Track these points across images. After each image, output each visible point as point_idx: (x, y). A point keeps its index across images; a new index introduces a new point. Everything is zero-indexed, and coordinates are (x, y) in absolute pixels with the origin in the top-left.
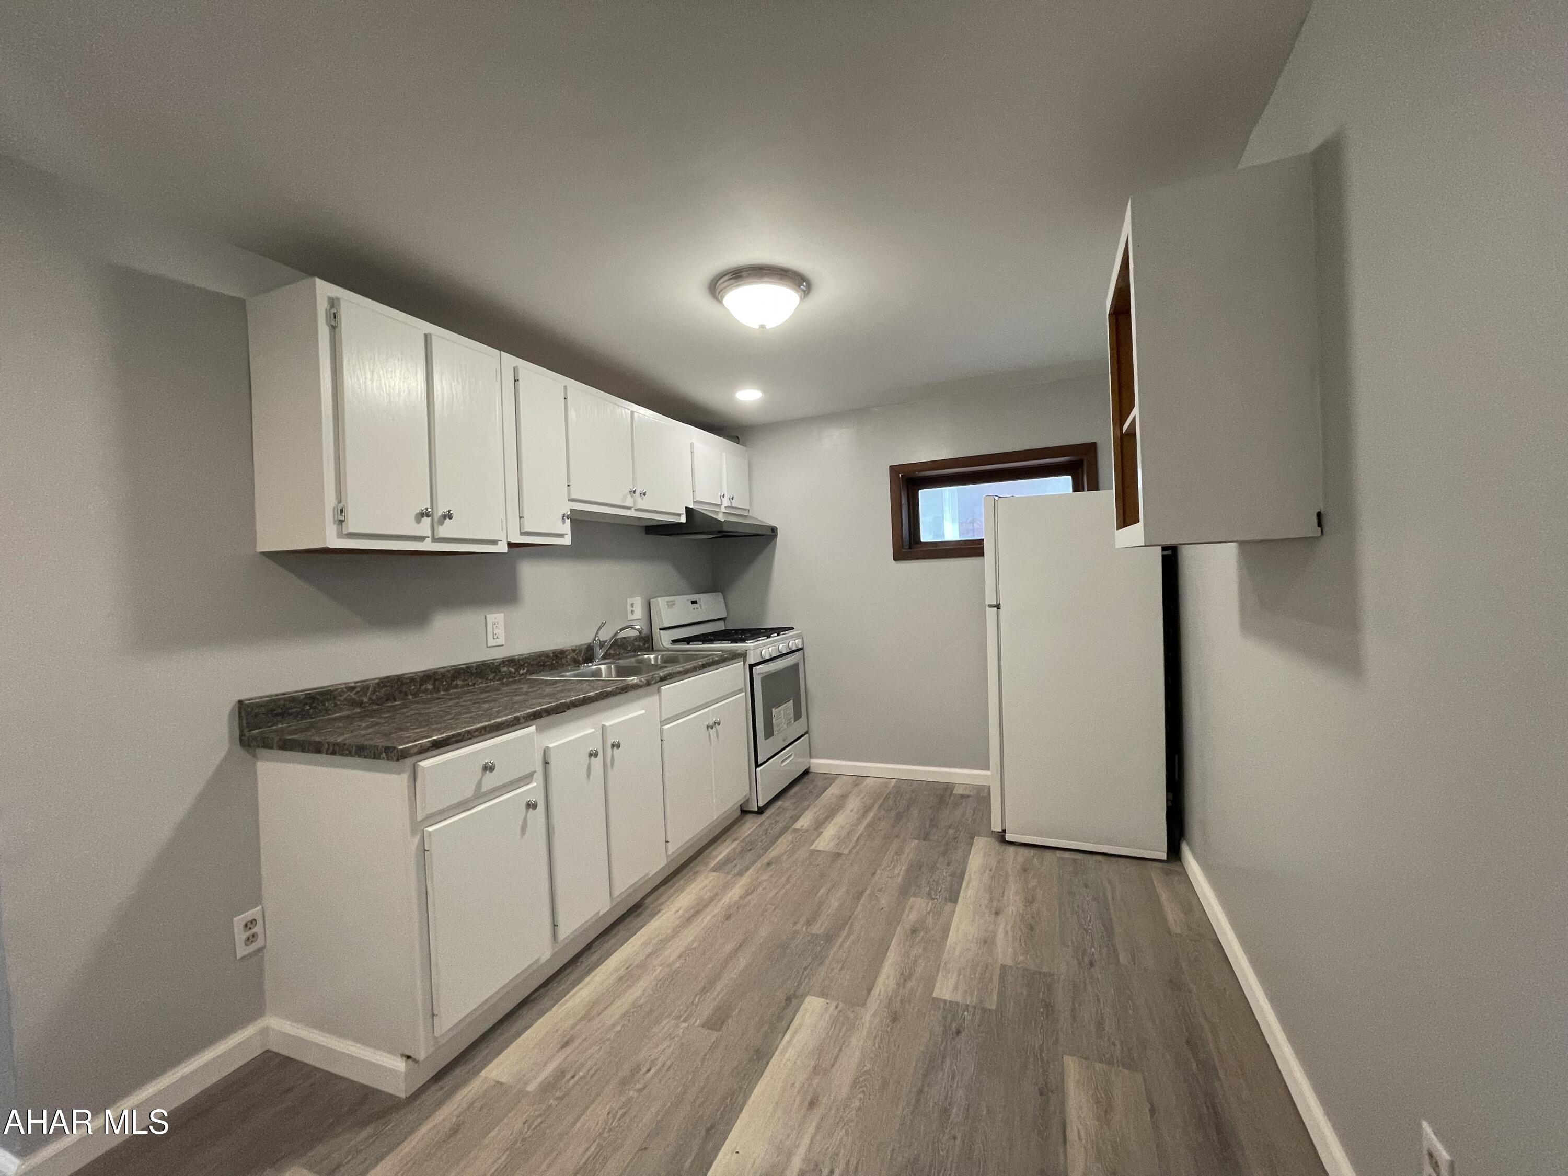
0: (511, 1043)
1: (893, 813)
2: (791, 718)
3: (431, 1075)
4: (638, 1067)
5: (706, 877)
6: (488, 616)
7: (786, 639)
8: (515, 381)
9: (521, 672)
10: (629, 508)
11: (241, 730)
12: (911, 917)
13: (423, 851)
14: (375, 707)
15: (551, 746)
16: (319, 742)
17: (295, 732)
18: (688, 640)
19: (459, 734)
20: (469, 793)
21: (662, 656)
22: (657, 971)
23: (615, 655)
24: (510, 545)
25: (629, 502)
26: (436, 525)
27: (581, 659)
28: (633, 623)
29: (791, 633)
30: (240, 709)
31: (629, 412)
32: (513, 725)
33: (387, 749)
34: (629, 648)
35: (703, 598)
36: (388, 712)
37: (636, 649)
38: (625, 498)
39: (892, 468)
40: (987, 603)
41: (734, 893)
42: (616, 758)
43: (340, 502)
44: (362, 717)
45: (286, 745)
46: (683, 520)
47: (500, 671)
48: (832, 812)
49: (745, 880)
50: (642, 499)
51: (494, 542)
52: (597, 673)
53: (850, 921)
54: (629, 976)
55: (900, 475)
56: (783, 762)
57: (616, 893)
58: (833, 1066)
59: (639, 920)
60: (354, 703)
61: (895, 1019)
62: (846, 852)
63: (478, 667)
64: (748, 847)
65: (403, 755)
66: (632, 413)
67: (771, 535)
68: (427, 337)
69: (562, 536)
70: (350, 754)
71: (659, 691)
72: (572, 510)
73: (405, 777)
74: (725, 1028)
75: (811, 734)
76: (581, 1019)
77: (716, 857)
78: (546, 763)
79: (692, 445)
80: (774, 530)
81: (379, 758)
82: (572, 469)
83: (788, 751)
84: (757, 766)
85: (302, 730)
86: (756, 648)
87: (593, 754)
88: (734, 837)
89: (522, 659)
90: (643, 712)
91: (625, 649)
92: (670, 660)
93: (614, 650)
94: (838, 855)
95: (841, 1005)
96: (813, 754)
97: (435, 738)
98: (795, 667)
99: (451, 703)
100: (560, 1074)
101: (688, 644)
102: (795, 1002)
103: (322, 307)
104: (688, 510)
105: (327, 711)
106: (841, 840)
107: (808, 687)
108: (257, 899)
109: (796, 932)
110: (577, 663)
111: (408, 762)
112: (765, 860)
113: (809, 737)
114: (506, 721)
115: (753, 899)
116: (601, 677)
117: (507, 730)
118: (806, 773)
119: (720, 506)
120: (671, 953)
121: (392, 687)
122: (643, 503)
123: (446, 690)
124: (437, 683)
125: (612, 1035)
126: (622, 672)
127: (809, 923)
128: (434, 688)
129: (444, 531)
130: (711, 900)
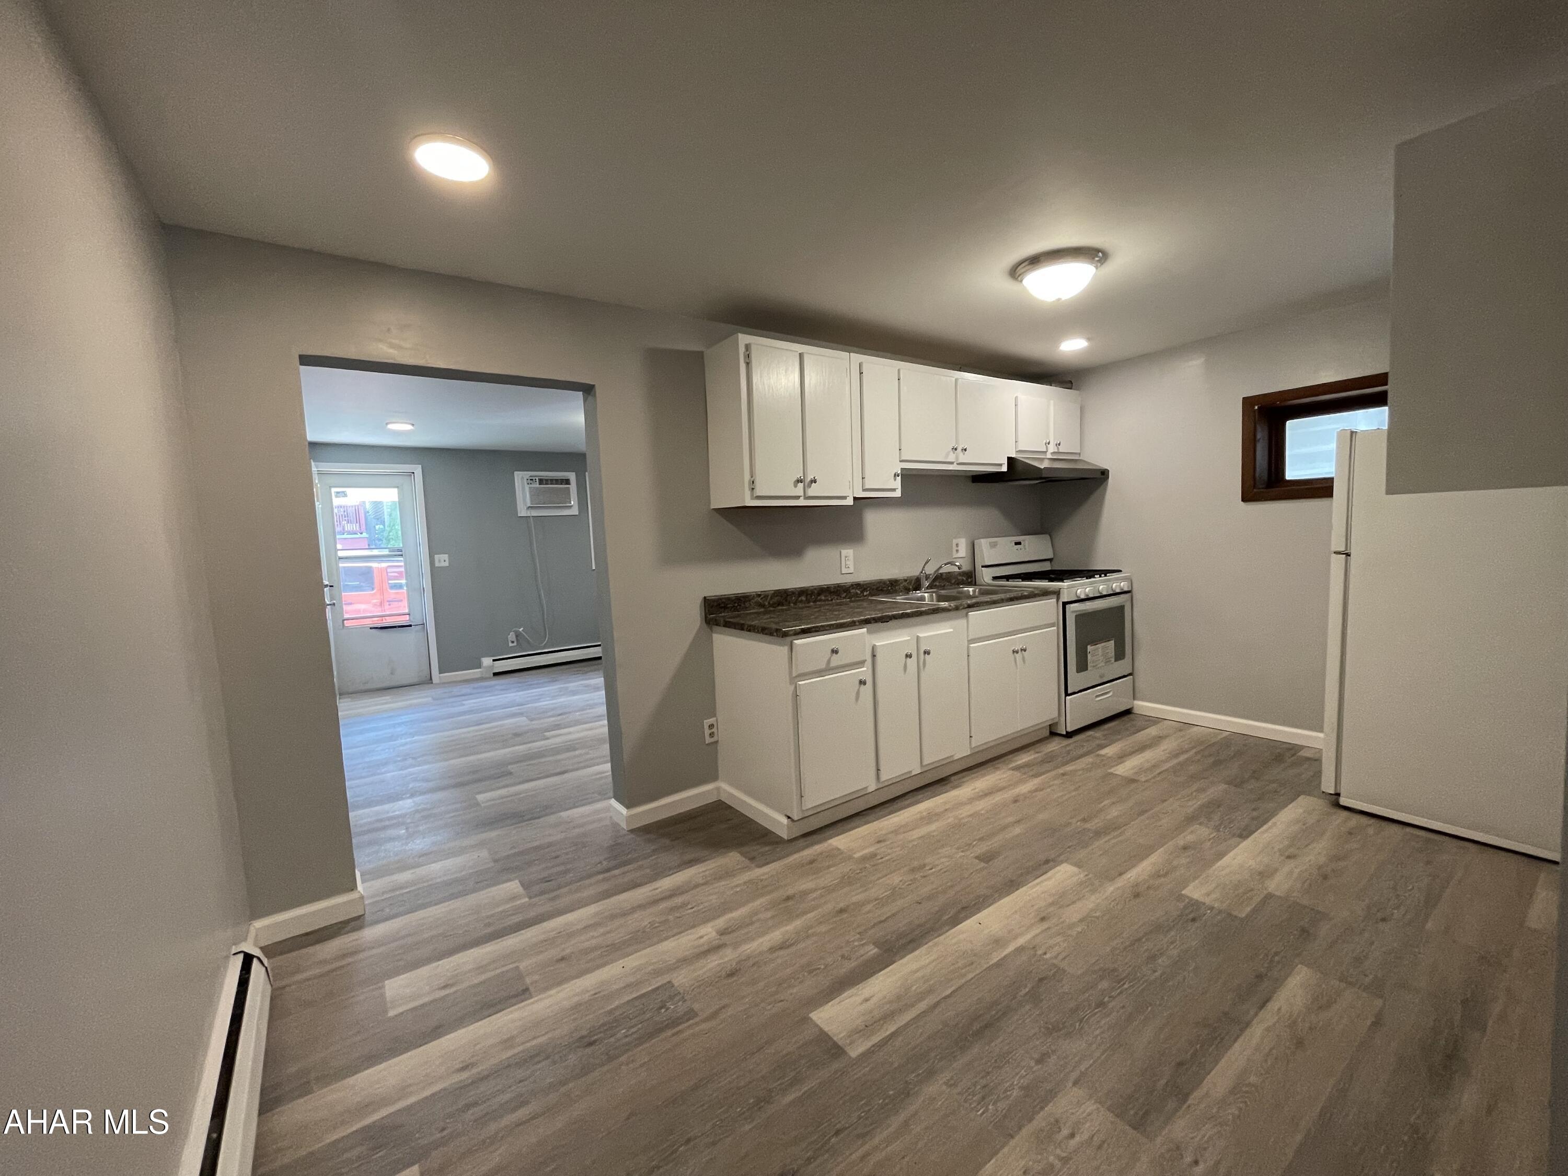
0: (847, 832)
1: (1211, 760)
2: (1111, 657)
3: (801, 834)
4: (925, 865)
5: (1004, 773)
6: (842, 551)
7: (1109, 580)
8: (860, 374)
9: (865, 594)
10: (952, 463)
11: (705, 615)
12: (1188, 837)
13: (796, 696)
14: (772, 609)
15: (877, 644)
16: (743, 624)
17: (731, 618)
18: (1008, 578)
19: (817, 627)
20: (823, 666)
21: (980, 590)
22: (950, 819)
23: (940, 586)
24: (855, 499)
25: (951, 458)
26: (806, 488)
27: (911, 587)
28: (954, 560)
29: (1115, 575)
30: (705, 601)
31: (954, 379)
32: (850, 626)
33: (777, 630)
34: (953, 581)
35: (1027, 540)
36: (779, 612)
37: (959, 583)
38: (947, 455)
39: (1245, 400)
40: (1334, 548)
41: (1025, 788)
42: (927, 662)
43: (752, 477)
44: (765, 613)
45: (728, 625)
46: (1004, 469)
47: (850, 592)
48: (1142, 748)
49: (1037, 781)
50: (964, 454)
51: (844, 498)
52: (923, 599)
53: (1125, 828)
54: (931, 817)
55: (1256, 408)
56: (1097, 696)
57: (925, 763)
58: (1068, 906)
59: (944, 788)
60: (761, 605)
61: (1137, 896)
62: (1143, 779)
63: (835, 587)
64: (1049, 759)
65: (785, 635)
66: (956, 380)
67: (1100, 478)
68: (801, 356)
69: (894, 490)
70: (758, 632)
71: (967, 615)
72: (902, 469)
73: (785, 649)
74: (991, 863)
75: (1135, 674)
76: (892, 832)
77: (1017, 761)
78: (874, 656)
79: (1016, 398)
80: (1104, 474)
81: (773, 636)
82: (902, 437)
83: (1103, 688)
84: (1067, 694)
85: (734, 617)
86: (1069, 587)
87: (909, 656)
88: (1037, 750)
89: (866, 584)
90: (952, 630)
91: (949, 581)
92: (984, 593)
93: (939, 582)
94: (1133, 781)
95: (1090, 876)
96: (1138, 695)
97: (803, 627)
98: (1121, 608)
99: (816, 610)
100: (873, 855)
101: (1008, 581)
102: (1051, 864)
103: (742, 350)
104: (1010, 460)
105: (746, 608)
106: (1141, 770)
107: (1135, 631)
108: (713, 714)
109: (1070, 824)
110: (907, 590)
111: (789, 639)
112: (1061, 771)
113: (1133, 678)
114: (846, 622)
115: (1040, 795)
116: (925, 601)
117: (847, 629)
118: (1128, 712)
119: (1045, 452)
120: (965, 811)
121: (782, 597)
122: (963, 458)
123: (815, 602)
124: (809, 597)
125: (910, 845)
126: (941, 598)
127: (1084, 820)
128: (807, 599)
129: (813, 491)
130: (1004, 788)
